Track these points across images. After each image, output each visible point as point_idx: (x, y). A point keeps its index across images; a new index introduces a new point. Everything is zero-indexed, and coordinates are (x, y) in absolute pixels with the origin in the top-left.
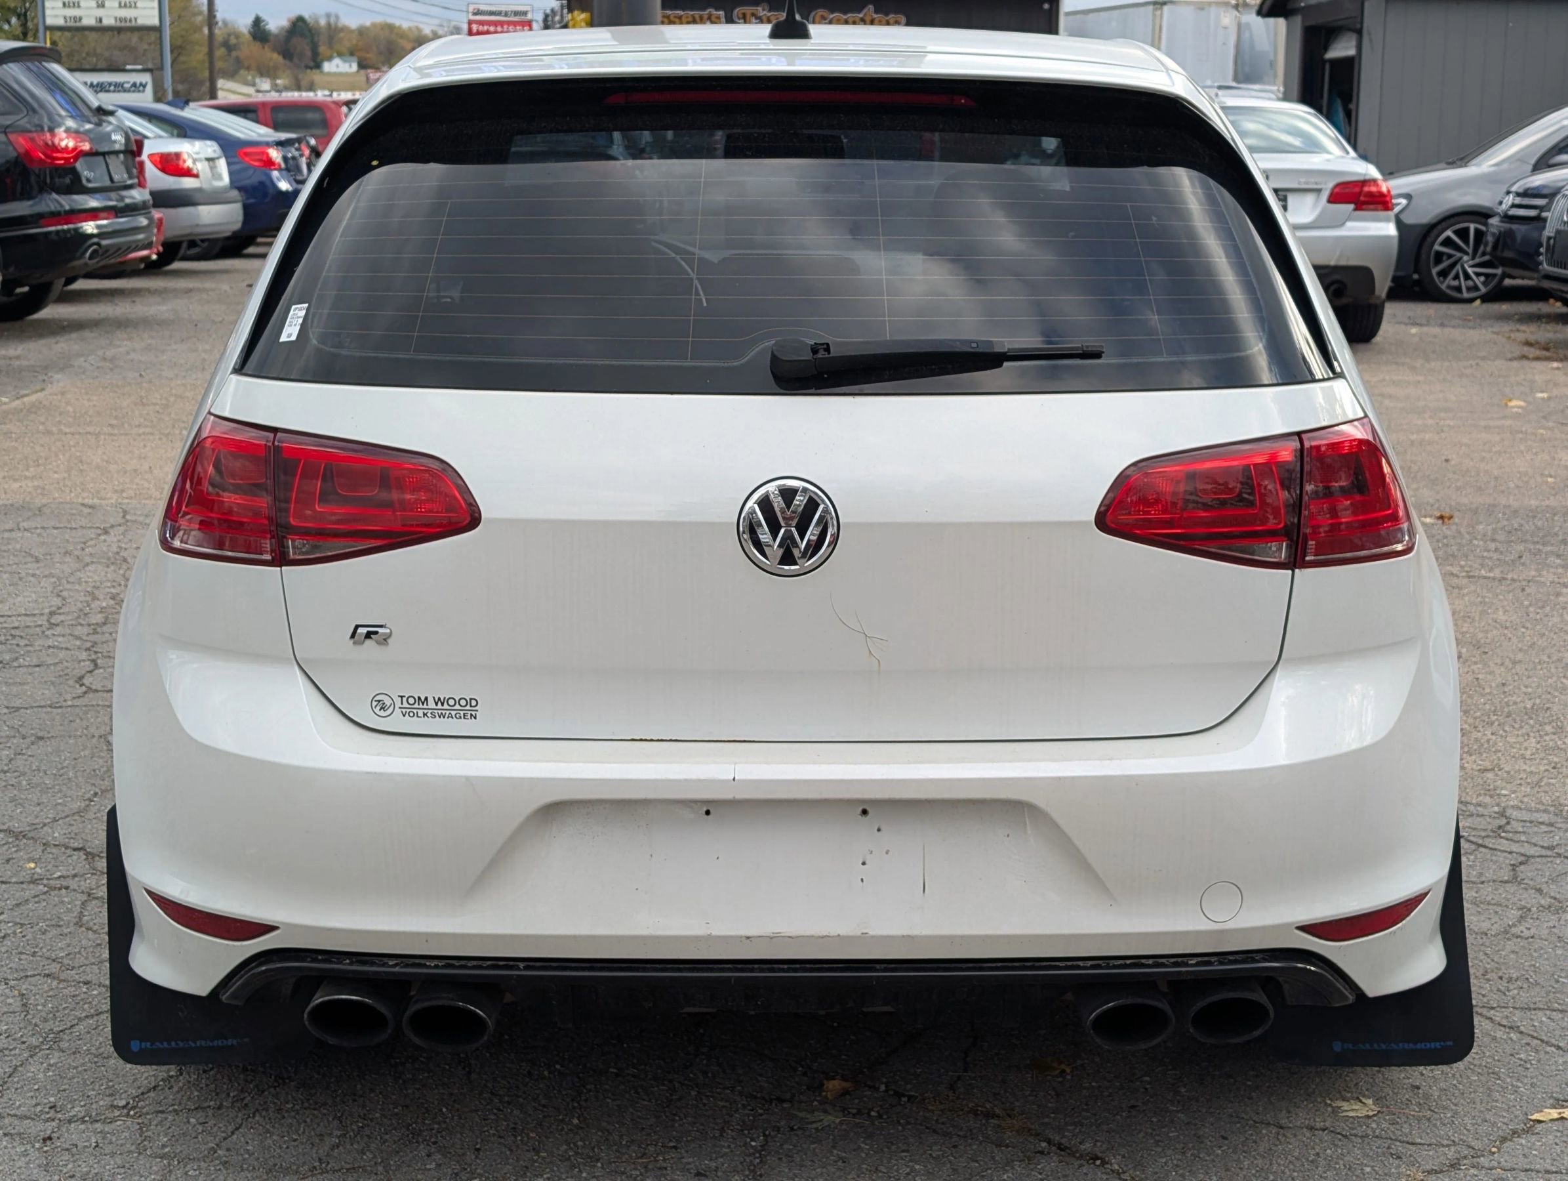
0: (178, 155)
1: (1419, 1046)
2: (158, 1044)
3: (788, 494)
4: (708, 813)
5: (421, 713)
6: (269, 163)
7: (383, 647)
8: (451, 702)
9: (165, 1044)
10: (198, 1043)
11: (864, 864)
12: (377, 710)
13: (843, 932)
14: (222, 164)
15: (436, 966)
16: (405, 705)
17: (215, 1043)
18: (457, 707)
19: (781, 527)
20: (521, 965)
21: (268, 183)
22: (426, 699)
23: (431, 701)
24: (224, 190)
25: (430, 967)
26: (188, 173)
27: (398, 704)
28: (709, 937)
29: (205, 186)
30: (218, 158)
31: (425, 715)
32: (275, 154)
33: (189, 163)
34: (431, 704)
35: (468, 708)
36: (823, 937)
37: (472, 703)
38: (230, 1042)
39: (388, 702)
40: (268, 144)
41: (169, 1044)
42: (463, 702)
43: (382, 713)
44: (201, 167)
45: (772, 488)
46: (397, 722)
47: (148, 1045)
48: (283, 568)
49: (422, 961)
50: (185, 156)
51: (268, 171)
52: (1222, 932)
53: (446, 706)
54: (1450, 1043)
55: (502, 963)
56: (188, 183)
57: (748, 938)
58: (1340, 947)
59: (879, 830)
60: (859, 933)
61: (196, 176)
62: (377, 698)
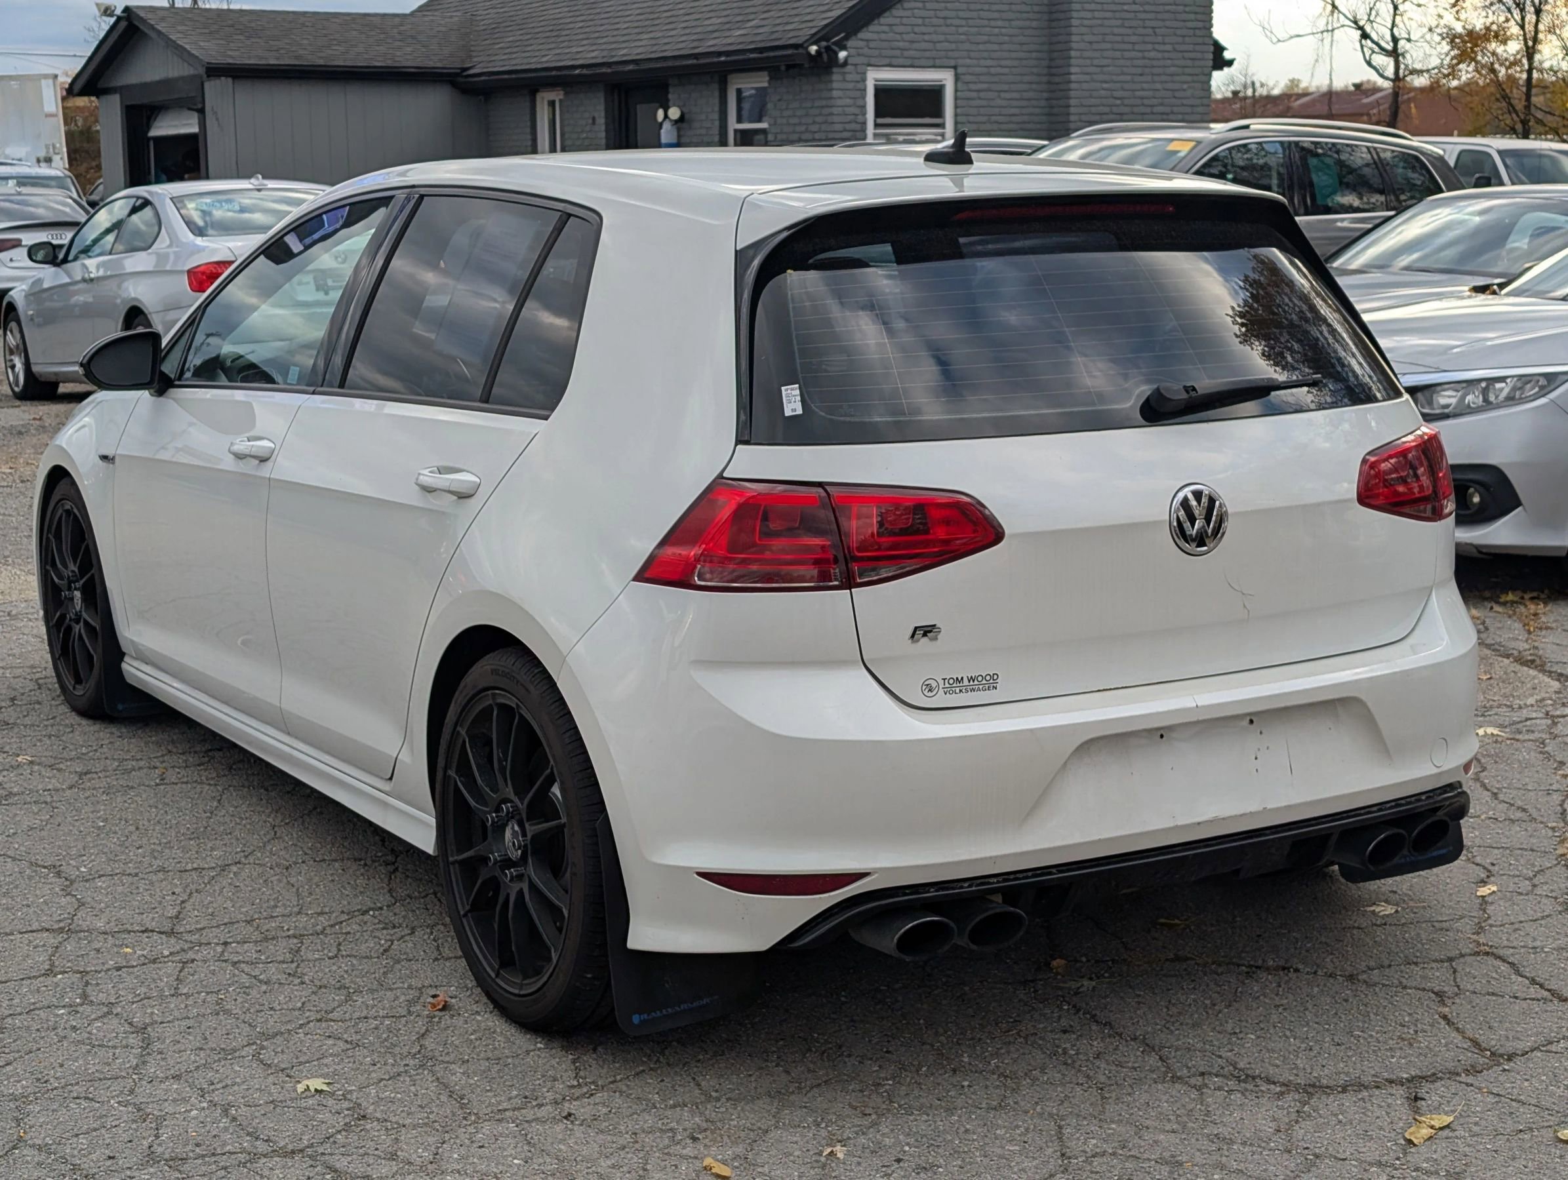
2: (653, 1014)
3: (1198, 495)
4: (1162, 736)
5: (958, 691)
7: (934, 642)
8: (980, 679)
9: (658, 1012)
10: (682, 1007)
11: (1256, 758)
12: (926, 693)
15: (998, 882)
16: (947, 685)
17: (695, 1004)
18: (984, 682)
19: (1196, 519)
20: (1054, 870)
22: (962, 678)
23: (965, 680)
25: (993, 883)
27: (941, 686)
28: (1176, 827)
31: (961, 691)
34: (966, 682)
35: (991, 682)
36: (1241, 815)
37: (994, 677)
38: (705, 1001)
39: (934, 684)
41: (661, 1012)
42: (988, 678)
43: (930, 694)
45: (1187, 491)
46: (940, 700)
47: (646, 1016)
48: (853, 590)
49: (987, 880)
52: (1440, 773)
53: (976, 682)
55: (1039, 872)
57: (1199, 823)
59: (1261, 733)
60: (1262, 809)
62: (927, 683)
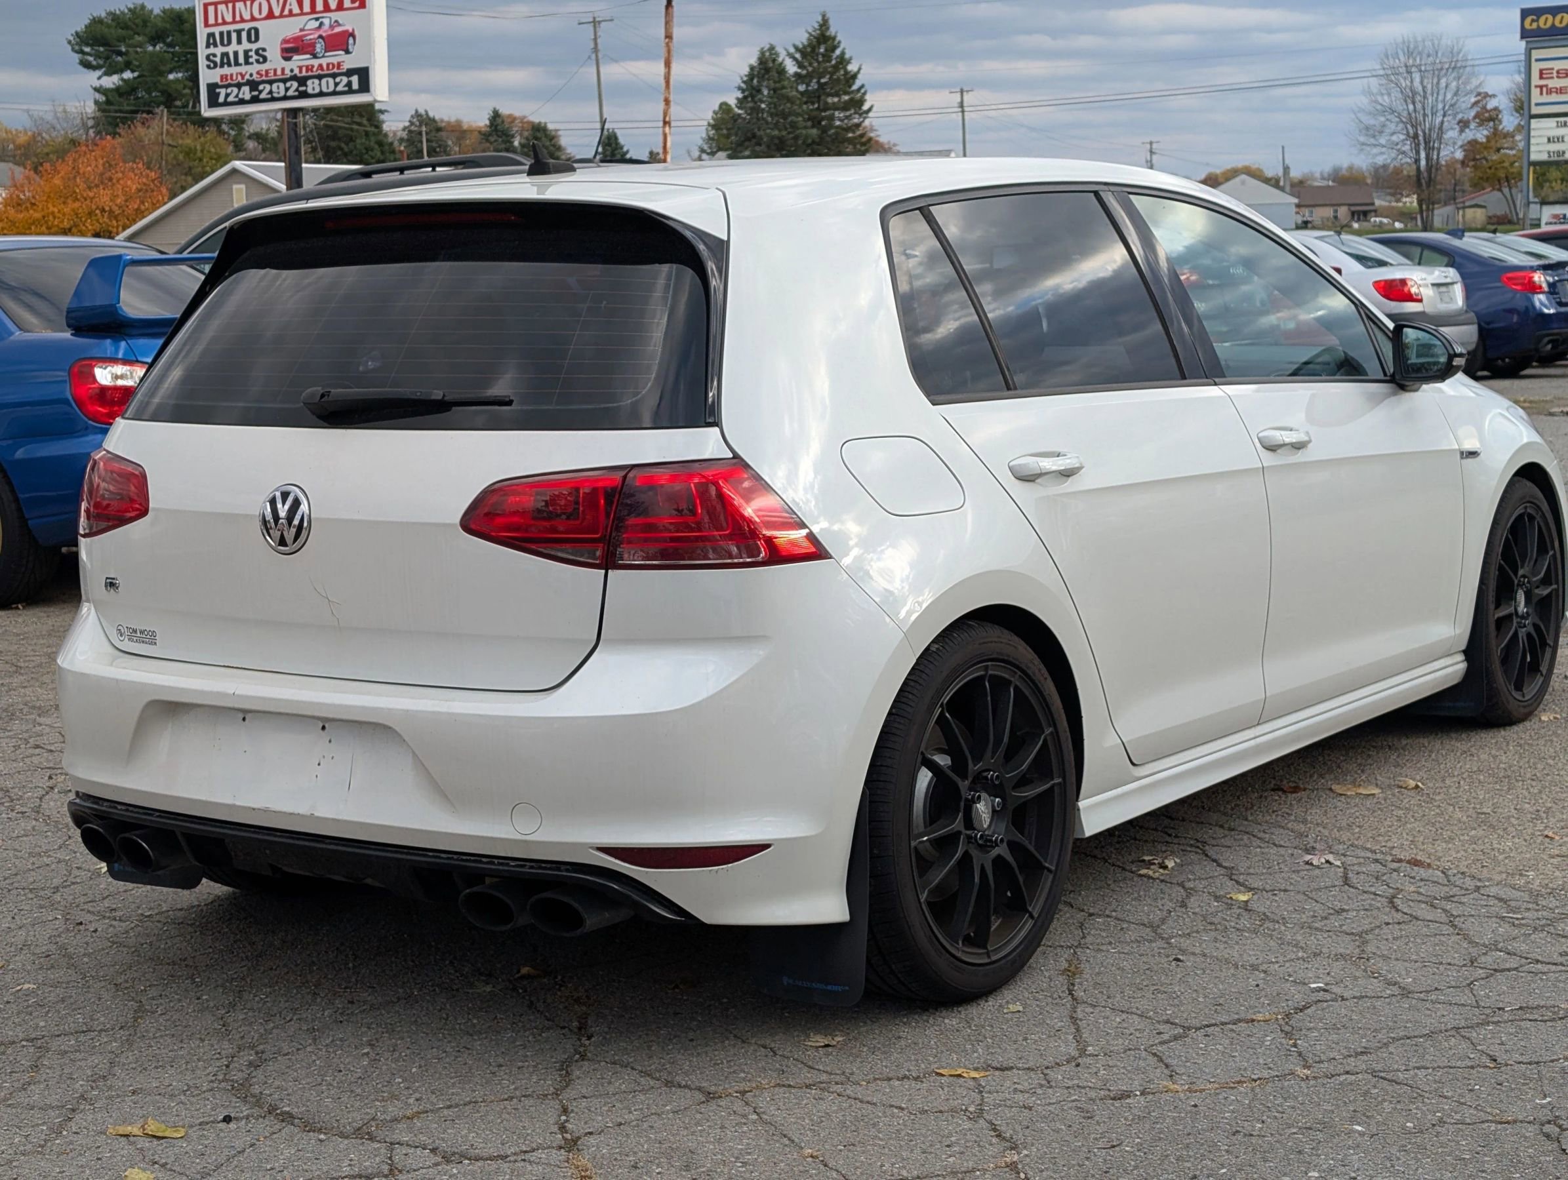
0: (1403, 282)
1: (829, 987)
3: (284, 494)
5: (135, 639)
6: (1535, 288)
8: (146, 633)
11: (319, 764)
12: (119, 637)
13: (301, 812)
14: (1458, 291)
15: (122, 810)
16: (129, 633)
18: (148, 636)
19: (280, 519)
21: (1530, 307)
22: (136, 630)
24: (1458, 313)
25: (119, 810)
26: (1410, 298)
27: (126, 632)
28: (234, 806)
29: (1428, 310)
30: (1452, 284)
32: (1539, 278)
33: (1414, 290)
34: (139, 633)
36: (291, 814)
37: (154, 634)
39: (122, 630)
40: (1533, 269)
42: (150, 633)
43: (121, 638)
44: (1427, 293)
45: (276, 490)
49: (116, 805)
50: (1410, 283)
51: (1530, 295)
52: (526, 841)
53: (144, 635)
54: (847, 988)
56: (1410, 307)
57: (254, 809)
58: (647, 872)
60: (309, 814)
61: (1420, 301)
62: (119, 627)
